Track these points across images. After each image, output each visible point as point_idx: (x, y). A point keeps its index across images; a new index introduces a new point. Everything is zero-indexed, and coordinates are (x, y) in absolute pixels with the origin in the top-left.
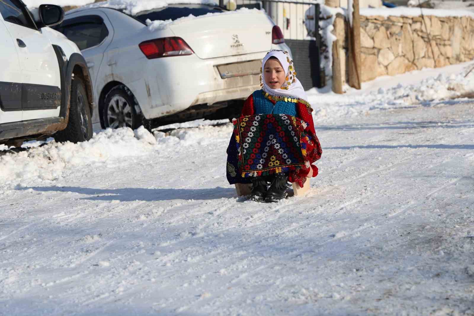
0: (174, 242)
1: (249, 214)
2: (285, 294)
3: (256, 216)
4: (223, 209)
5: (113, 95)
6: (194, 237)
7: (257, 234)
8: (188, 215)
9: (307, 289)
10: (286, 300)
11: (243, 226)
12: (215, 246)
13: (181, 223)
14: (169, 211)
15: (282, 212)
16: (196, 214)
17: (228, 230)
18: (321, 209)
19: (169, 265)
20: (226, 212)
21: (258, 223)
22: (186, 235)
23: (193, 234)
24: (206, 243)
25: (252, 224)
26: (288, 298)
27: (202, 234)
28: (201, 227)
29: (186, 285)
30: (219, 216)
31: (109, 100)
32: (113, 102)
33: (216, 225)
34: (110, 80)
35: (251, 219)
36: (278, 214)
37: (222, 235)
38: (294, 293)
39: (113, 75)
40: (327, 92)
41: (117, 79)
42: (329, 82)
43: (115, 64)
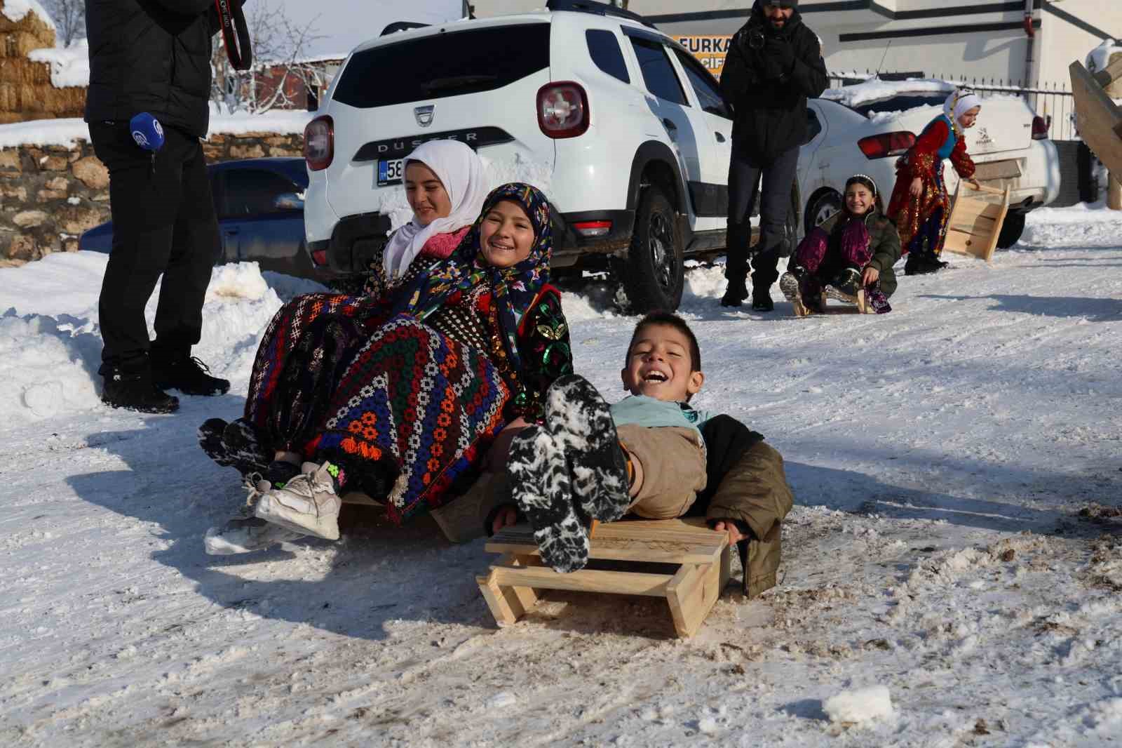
0: (902, 370)
1: (999, 341)
2: (1053, 433)
3: (1008, 345)
4: (964, 336)
5: (823, 204)
6: (928, 365)
7: (1011, 365)
8: (919, 341)
9: (1084, 429)
10: (1054, 440)
11: (993, 355)
12: (955, 376)
13: (910, 349)
14: (894, 336)
15: (1043, 341)
16: (930, 340)
17: (972, 360)
18: (1098, 339)
19: (896, 395)
20: (968, 339)
21: (1012, 352)
22: (917, 364)
23: (927, 363)
24: (943, 373)
25: (1004, 354)
26: (1057, 438)
27: (938, 363)
28: (937, 354)
29: (920, 418)
30: (960, 344)
31: (818, 209)
32: (822, 213)
33: (956, 352)
34: (820, 186)
35: (1002, 348)
36: (1039, 344)
37: (964, 365)
38: (1065, 432)
39: (823, 179)
40: (1100, 207)
41: (828, 185)
42: (1103, 195)
43: (828, 166)
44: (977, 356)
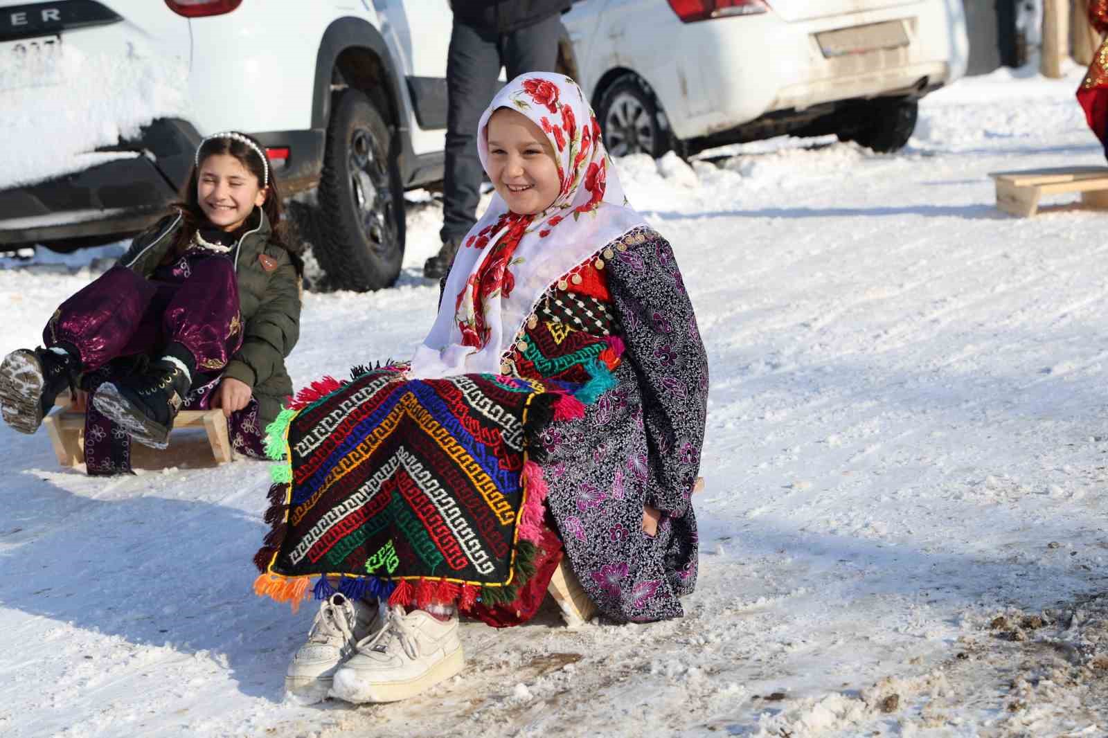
0: (738, 381)
1: (880, 327)
2: (956, 486)
3: (893, 332)
4: (828, 319)
5: (617, 92)
6: (776, 372)
7: (896, 367)
8: (765, 329)
9: (999, 476)
10: (957, 498)
11: (870, 350)
12: (817, 390)
13: (750, 343)
14: (726, 321)
15: (944, 323)
16: (777, 326)
17: (839, 359)
18: (1021, 318)
19: (730, 426)
20: (835, 322)
21: (899, 344)
22: (760, 368)
23: (775, 367)
24: (798, 384)
25: (887, 347)
26: (962, 494)
27: (791, 367)
28: (788, 352)
29: (764, 465)
30: (822, 331)
31: (609, 102)
32: (616, 108)
33: (817, 348)
34: (611, 65)
35: (884, 337)
36: (937, 328)
37: (829, 369)
38: (973, 483)
39: (616, 55)
40: (1029, 75)
41: (625, 64)
42: (1034, 57)
43: (622, 34)
44: (848, 352)
